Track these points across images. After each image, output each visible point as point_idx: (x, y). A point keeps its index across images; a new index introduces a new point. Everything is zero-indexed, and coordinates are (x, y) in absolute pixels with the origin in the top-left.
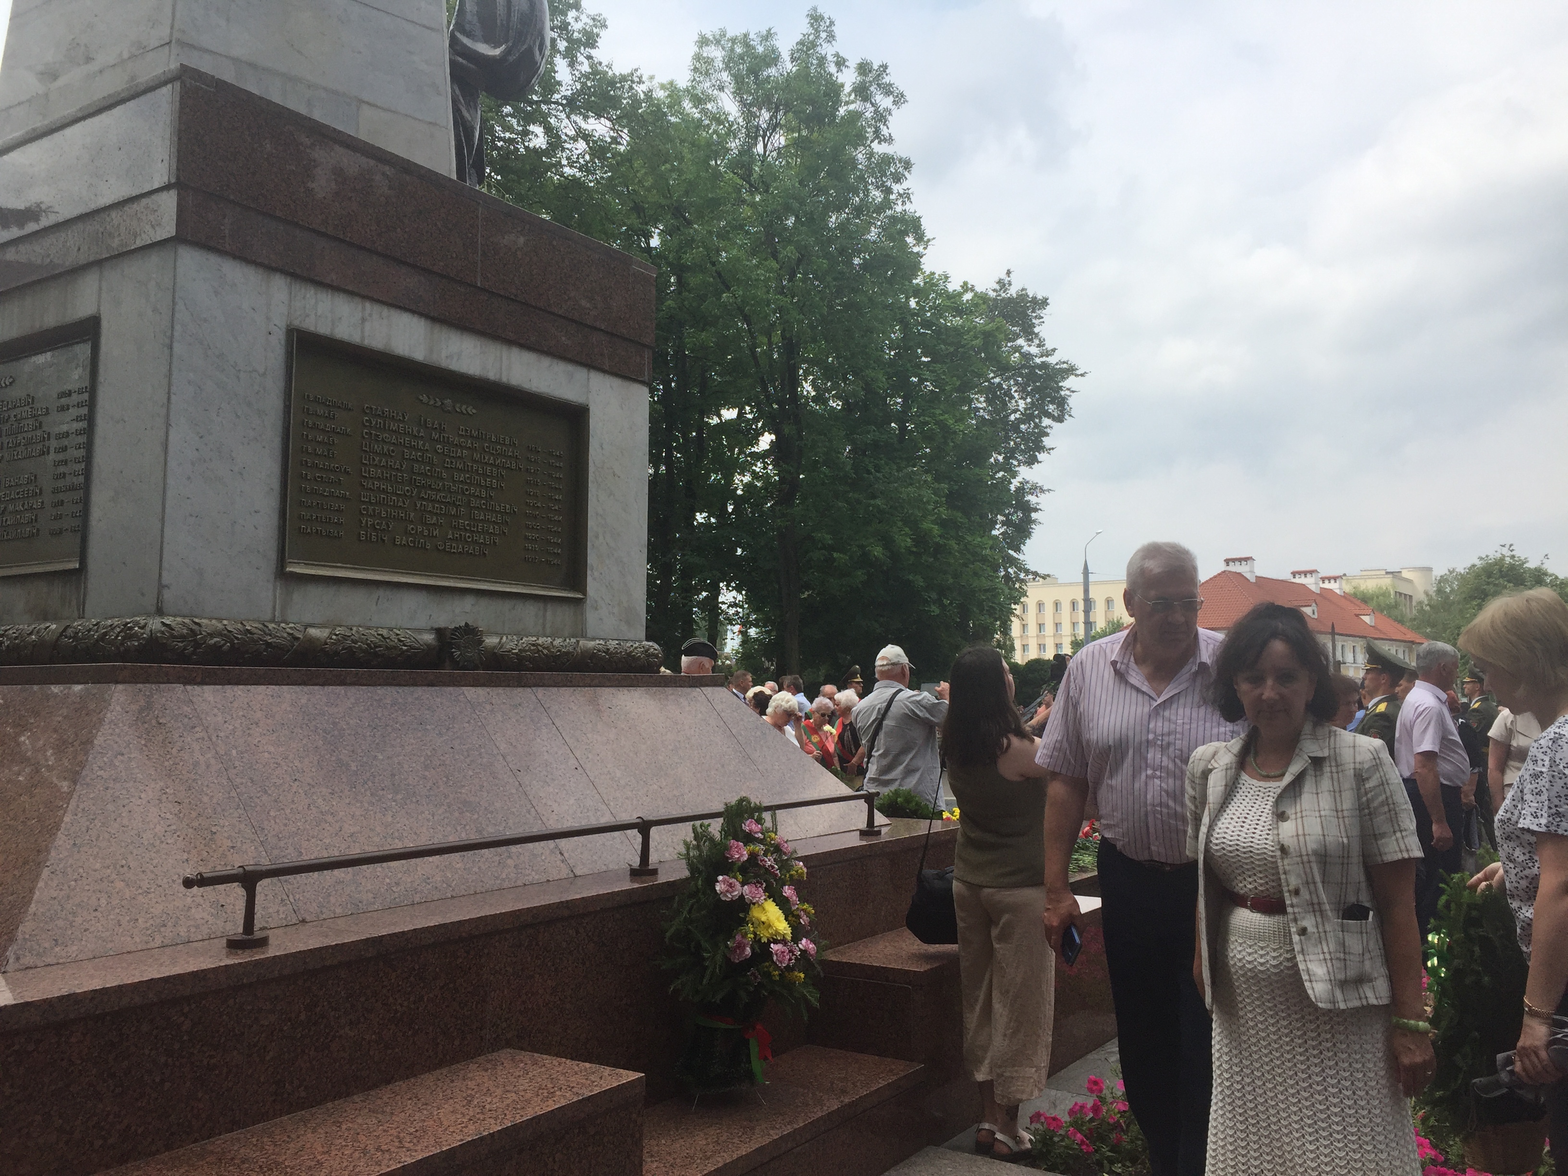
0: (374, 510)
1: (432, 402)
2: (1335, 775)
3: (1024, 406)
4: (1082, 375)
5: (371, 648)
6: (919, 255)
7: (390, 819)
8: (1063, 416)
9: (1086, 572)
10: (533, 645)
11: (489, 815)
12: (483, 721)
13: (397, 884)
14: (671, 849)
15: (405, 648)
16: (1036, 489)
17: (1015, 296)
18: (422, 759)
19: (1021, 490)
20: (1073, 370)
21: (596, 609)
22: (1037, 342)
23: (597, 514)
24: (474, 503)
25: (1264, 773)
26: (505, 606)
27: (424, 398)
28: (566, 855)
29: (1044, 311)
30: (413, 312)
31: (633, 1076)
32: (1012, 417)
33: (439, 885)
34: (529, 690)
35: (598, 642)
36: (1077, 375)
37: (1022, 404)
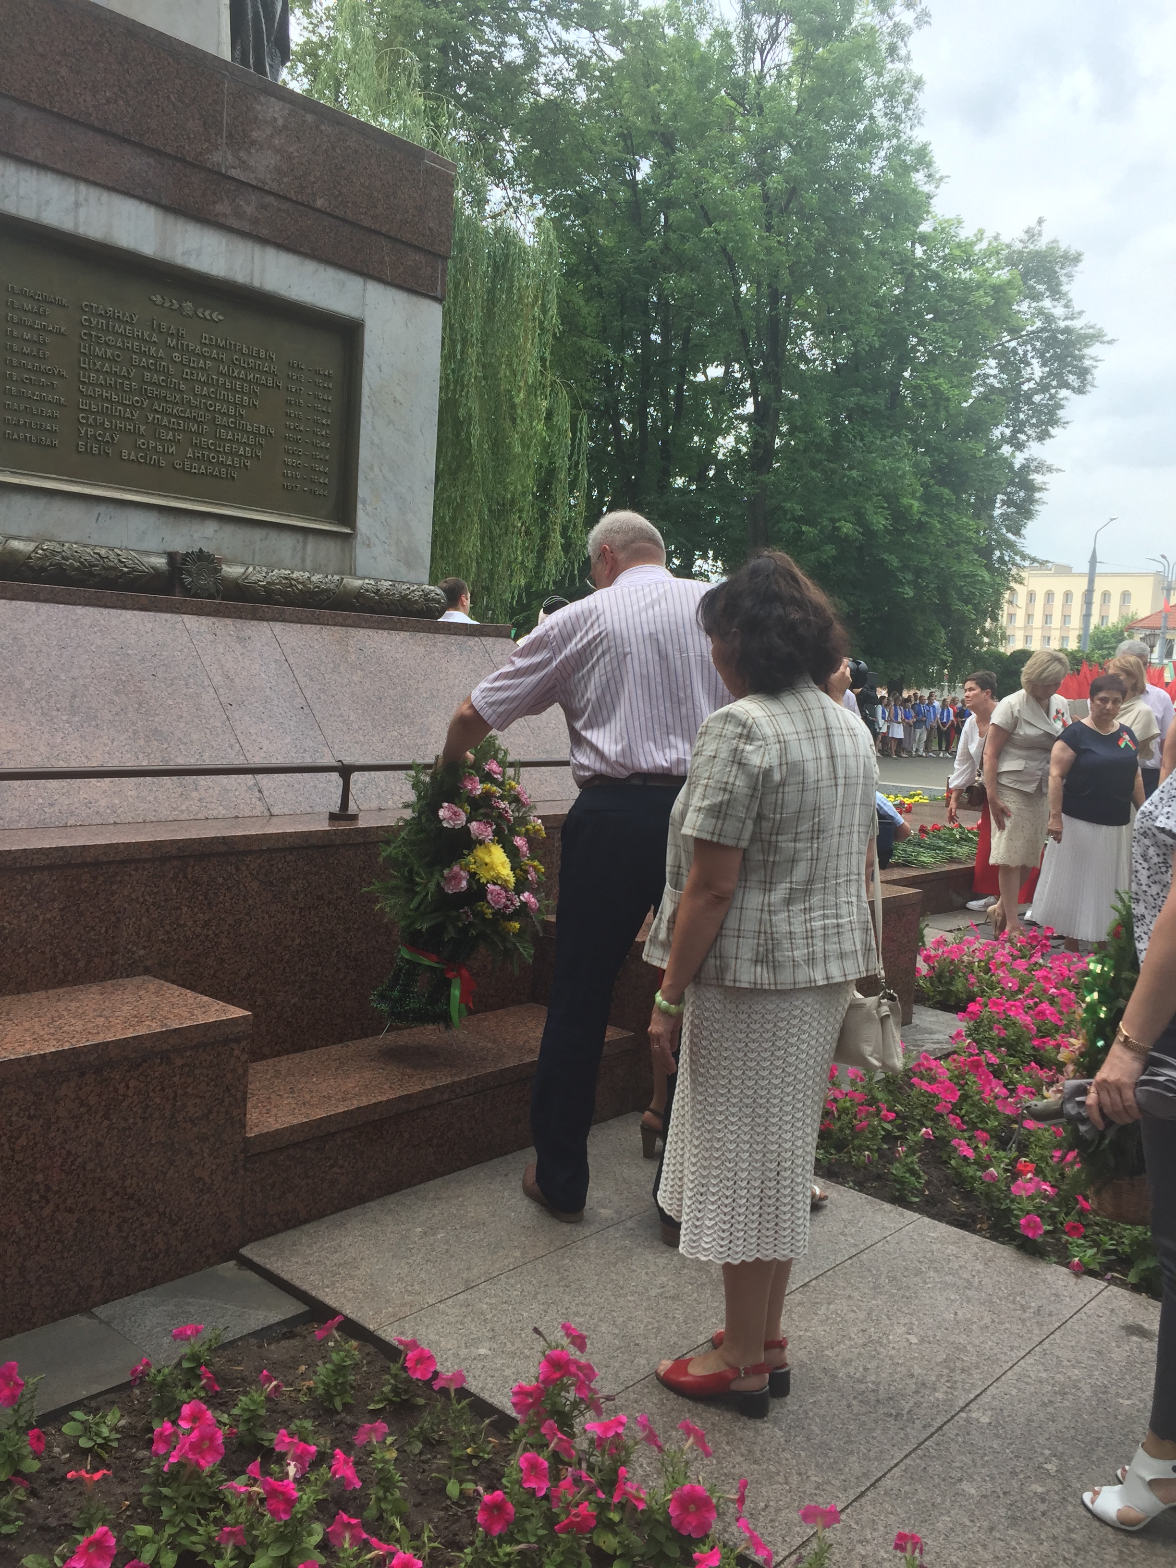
0: (95, 420)
1: (167, 305)
3: (1041, 374)
4: (1111, 342)
5: (85, 566)
6: (929, 197)
7: (59, 740)
8: (1085, 387)
9: (1093, 561)
10: (286, 578)
11: (181, 747)
12: (200, 651)
13: (51, 805)
14: (396, 798)
15: (126, 570)
16: (1043, 467)
17: (1043, 248)
18: (115, 683)
19: (1025, 468)
20: (1100, 336)
21: (369, 546)
22: (1063, 302)
23: (372, 443)
24: (219, 420)
26: (258, 534)
27: (158, 299)
28: (266, 793)
29: (1075, 268)
30: (142, 199)
31: (237, 1012)
32: (1025, 387)
33: (101, 810)
34: (265, 624)
35: (367, 581)
36: (1102, 342)
37: (1038, 373)
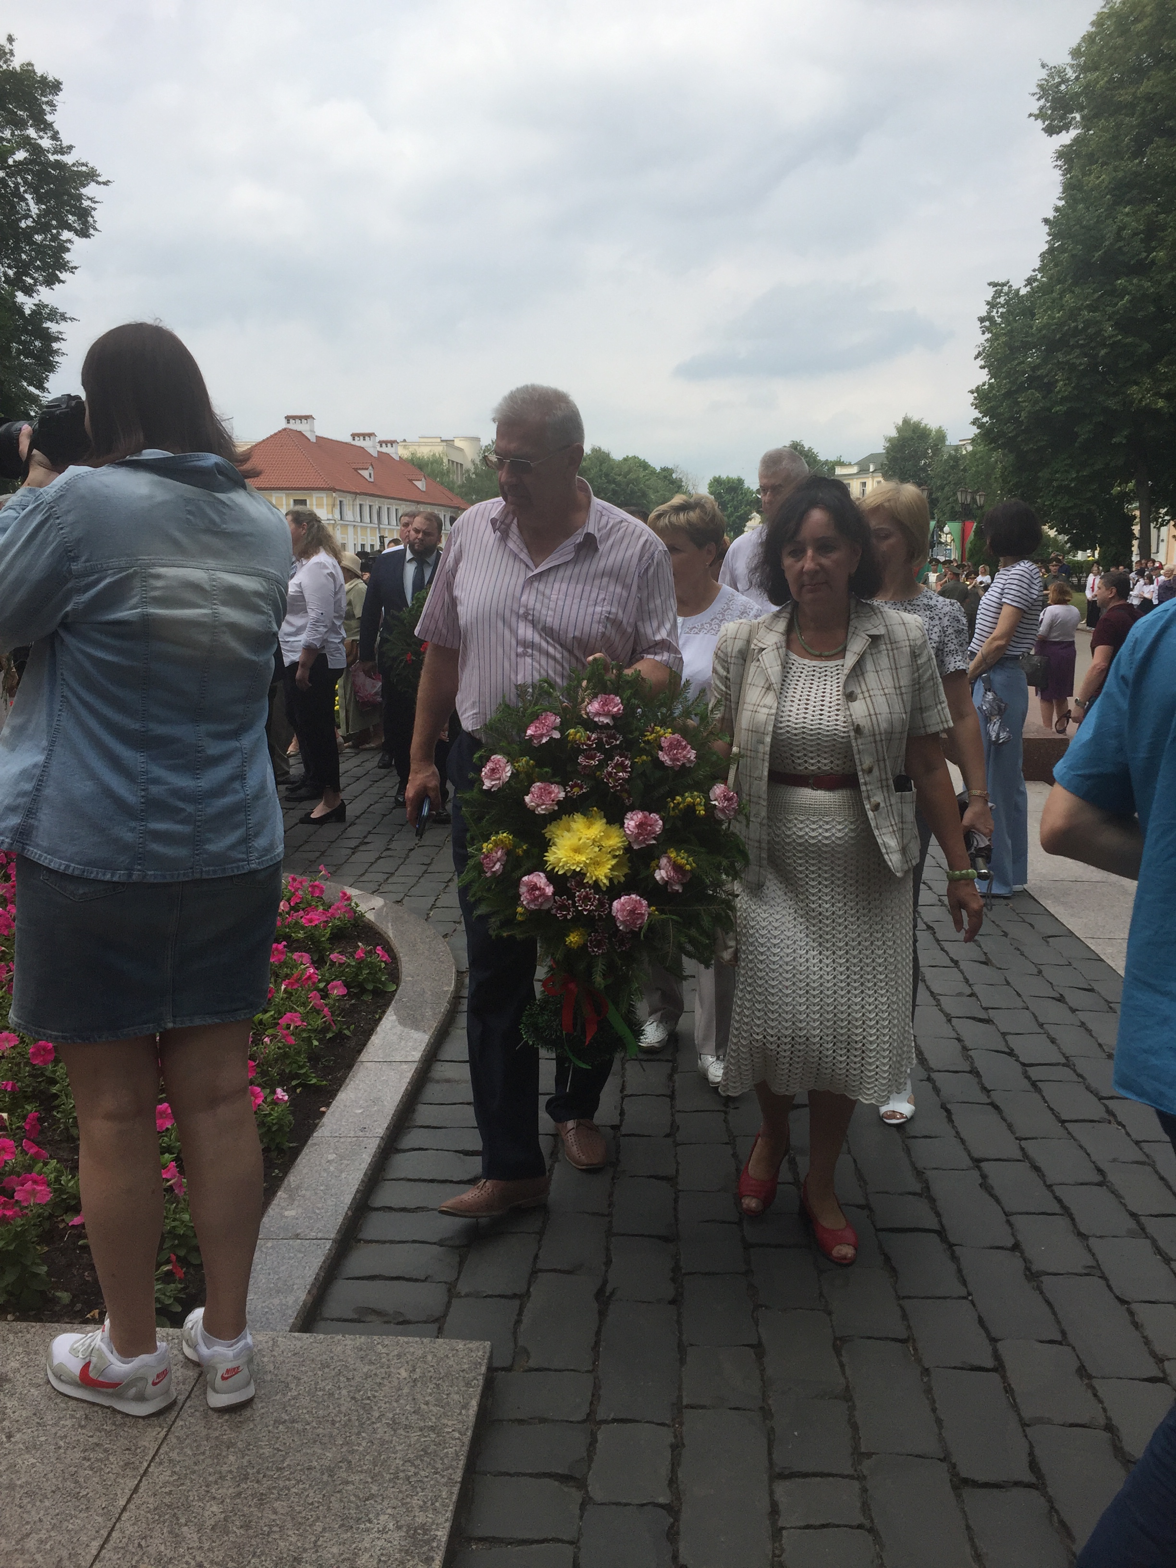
2: (891, 654)
3: (37, 211)
4: (106, 183)
8: (87, 229)
16: (55, 315)
17: (18, 69)
19: (37, 315)
20: (94, 176)
22: (49, 133)
25: (817, 653)
29: (56, 97)
32: (23, 225)
36: (98, 183)
37: (34, 210)
